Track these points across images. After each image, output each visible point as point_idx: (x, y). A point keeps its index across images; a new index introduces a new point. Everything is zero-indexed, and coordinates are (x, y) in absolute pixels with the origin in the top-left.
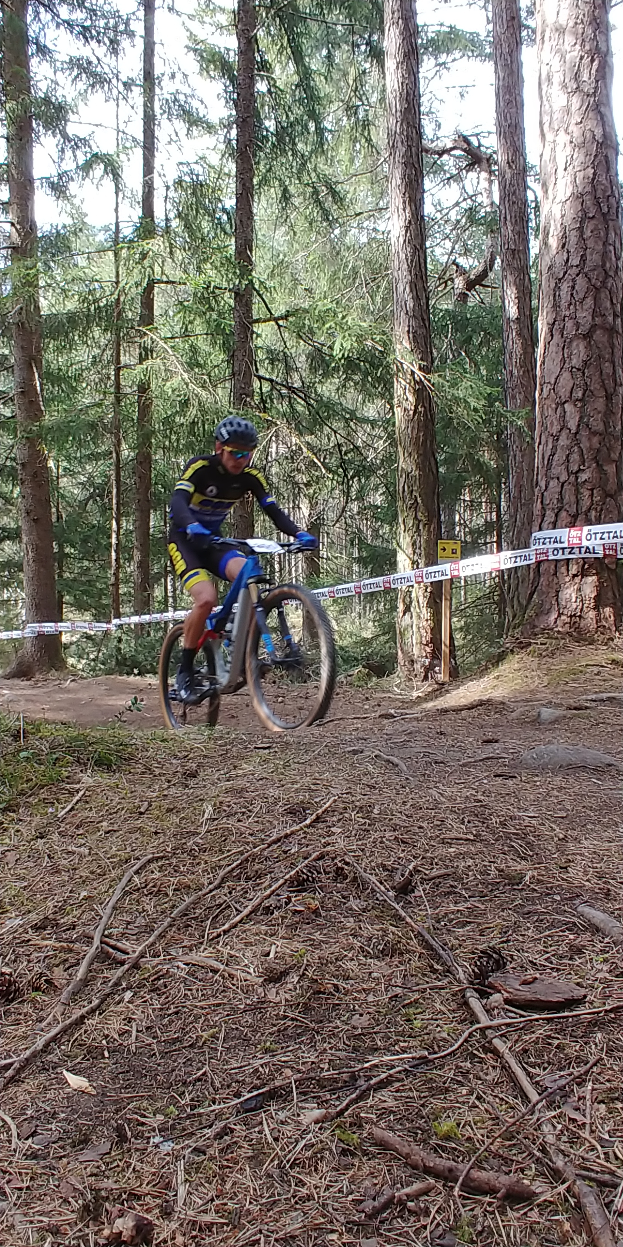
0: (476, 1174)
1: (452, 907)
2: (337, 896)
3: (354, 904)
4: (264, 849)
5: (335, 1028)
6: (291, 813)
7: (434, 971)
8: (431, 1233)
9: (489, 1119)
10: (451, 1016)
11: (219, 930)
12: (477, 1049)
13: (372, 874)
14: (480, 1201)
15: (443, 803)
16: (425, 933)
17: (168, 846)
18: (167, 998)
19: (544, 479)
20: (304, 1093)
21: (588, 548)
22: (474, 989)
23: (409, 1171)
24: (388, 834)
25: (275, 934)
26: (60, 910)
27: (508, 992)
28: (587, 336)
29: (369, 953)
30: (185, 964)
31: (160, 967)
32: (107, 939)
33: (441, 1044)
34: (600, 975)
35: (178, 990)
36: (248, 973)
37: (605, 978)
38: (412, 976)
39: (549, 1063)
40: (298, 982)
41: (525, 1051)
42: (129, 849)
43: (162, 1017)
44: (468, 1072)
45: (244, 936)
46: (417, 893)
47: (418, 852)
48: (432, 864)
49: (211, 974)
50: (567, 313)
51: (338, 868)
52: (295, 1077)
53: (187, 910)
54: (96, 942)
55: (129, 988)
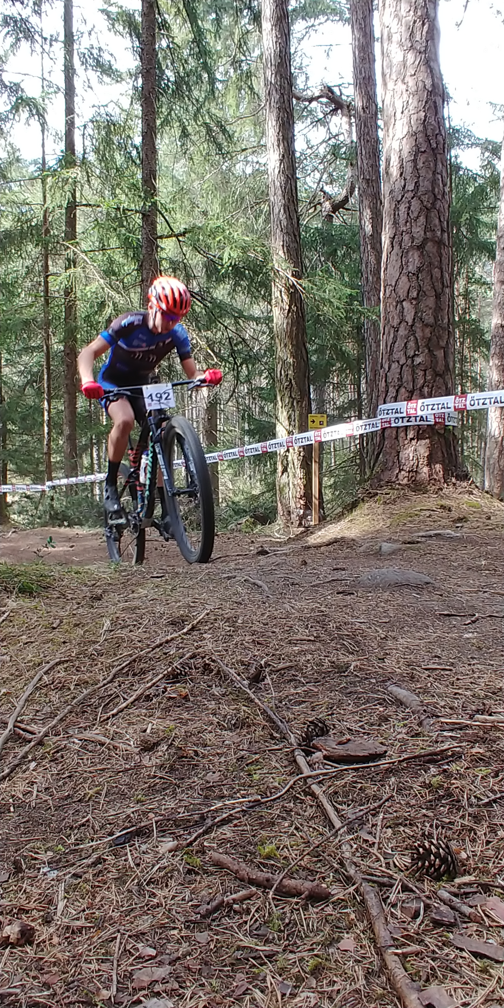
0: (286, 882)
1: (292, 691)
2: (203, 686)
3: (216, 691)
4: (149, 652)
5: (193, 782)
6: (172, 624)
7: (273, 738)
8: (250, 927)
9: (303, 843)
10: (282, 771)
11: (108, 714)
12: (299, 793)
13: (232, 668)
14: (289, 901)
15: (293, 614)
16: (269, 711)
17: (73, 652)
18: (63, 765)
19: (388, 362)
20: (164, 831)
21: (422, 417)
22: (302, 750)
23: (238, 883)
24: (247, 638)
25: (152, 716)
27: (326, 750)
28: (421, 248)
29: (224, 727)
30: (79, 740)
31: (59, 742)
32: (19, 724)
33: (273, 790)
34: (398, 737)
35: (71, 759)
36: (129, 745)
37: (403, 738)
38: (256, 742)
39: (352, 801)
40: (167, 750)
41: (336, 793)
42: (42, 656)
43: (58, 780)
44: (291, 810)
45: (128, 718)
46: (266, 682)
47: (270, 650)
48: (280, 659)
49: (99, 747)
50: (405, 229)
51: (206, 664)
52: (156, 819)
53: (84, 699)
54: (10, 726)
55: (34, 759)
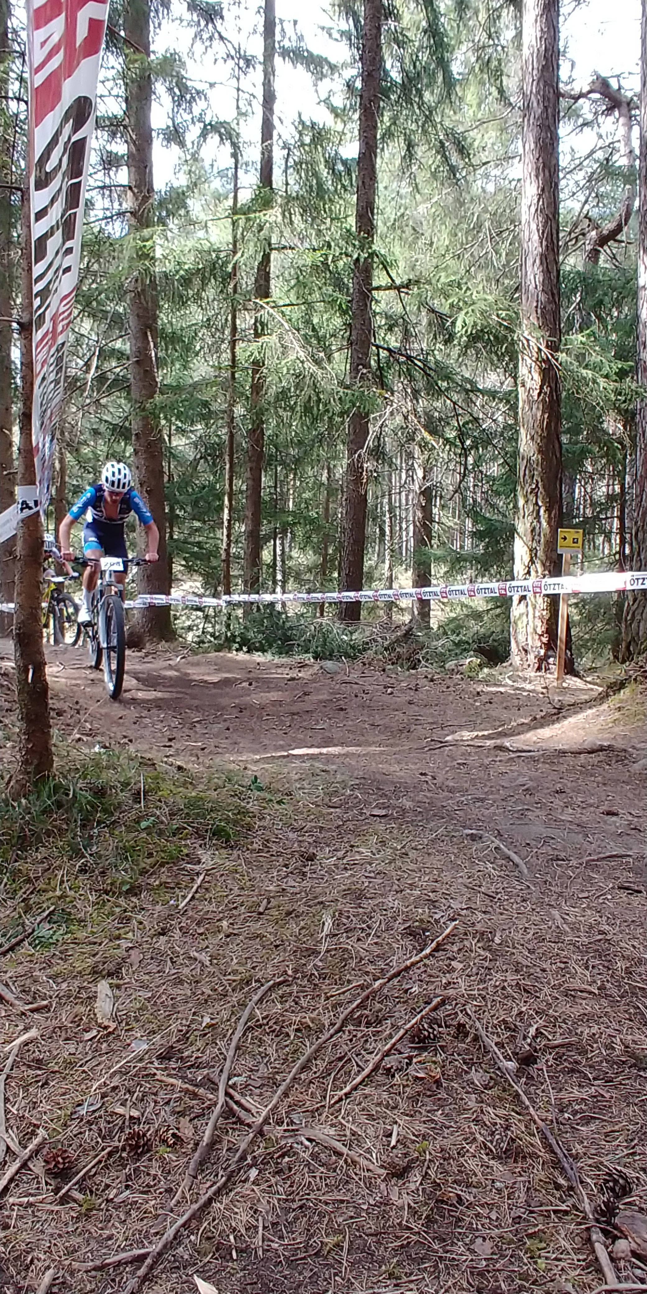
1: (577, 1093)
2: (458, 1061)
3: (476, 1075)
5: (458, 1255)
6: (411, 935)
7: (558, 1187)
10: (575, 1257)
11: (341, 1093)
15: (567, 933)
16: (548, 1134)
17: (288, 966)
18: (291, 1186)
22: (602, 1230)
24: (509, 977)
25: (396, 1107)
26: (184, 1038)
27: (636, 1241)
29: (491, 1151)
30: (309, 1140)
31: (284, 1139)
32: (231, 1091)
35: (302, 1176)
36: (371, 1160)
38: (536, 1190)
40: (421, 1184)
42: (249, 965)
43: (287, 1211)
45: (365, 1104)
46: (538, 1066)
49: (334, 1158)
53: (309, 1060)
54: (222, 1093)
55: (254, 1165)
